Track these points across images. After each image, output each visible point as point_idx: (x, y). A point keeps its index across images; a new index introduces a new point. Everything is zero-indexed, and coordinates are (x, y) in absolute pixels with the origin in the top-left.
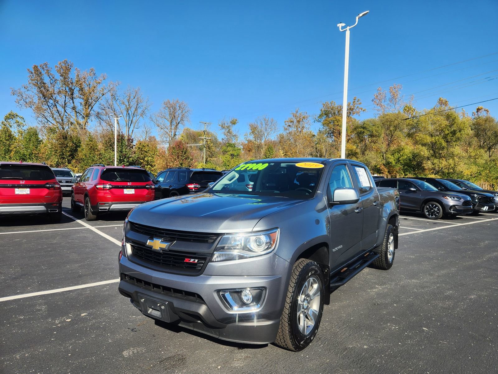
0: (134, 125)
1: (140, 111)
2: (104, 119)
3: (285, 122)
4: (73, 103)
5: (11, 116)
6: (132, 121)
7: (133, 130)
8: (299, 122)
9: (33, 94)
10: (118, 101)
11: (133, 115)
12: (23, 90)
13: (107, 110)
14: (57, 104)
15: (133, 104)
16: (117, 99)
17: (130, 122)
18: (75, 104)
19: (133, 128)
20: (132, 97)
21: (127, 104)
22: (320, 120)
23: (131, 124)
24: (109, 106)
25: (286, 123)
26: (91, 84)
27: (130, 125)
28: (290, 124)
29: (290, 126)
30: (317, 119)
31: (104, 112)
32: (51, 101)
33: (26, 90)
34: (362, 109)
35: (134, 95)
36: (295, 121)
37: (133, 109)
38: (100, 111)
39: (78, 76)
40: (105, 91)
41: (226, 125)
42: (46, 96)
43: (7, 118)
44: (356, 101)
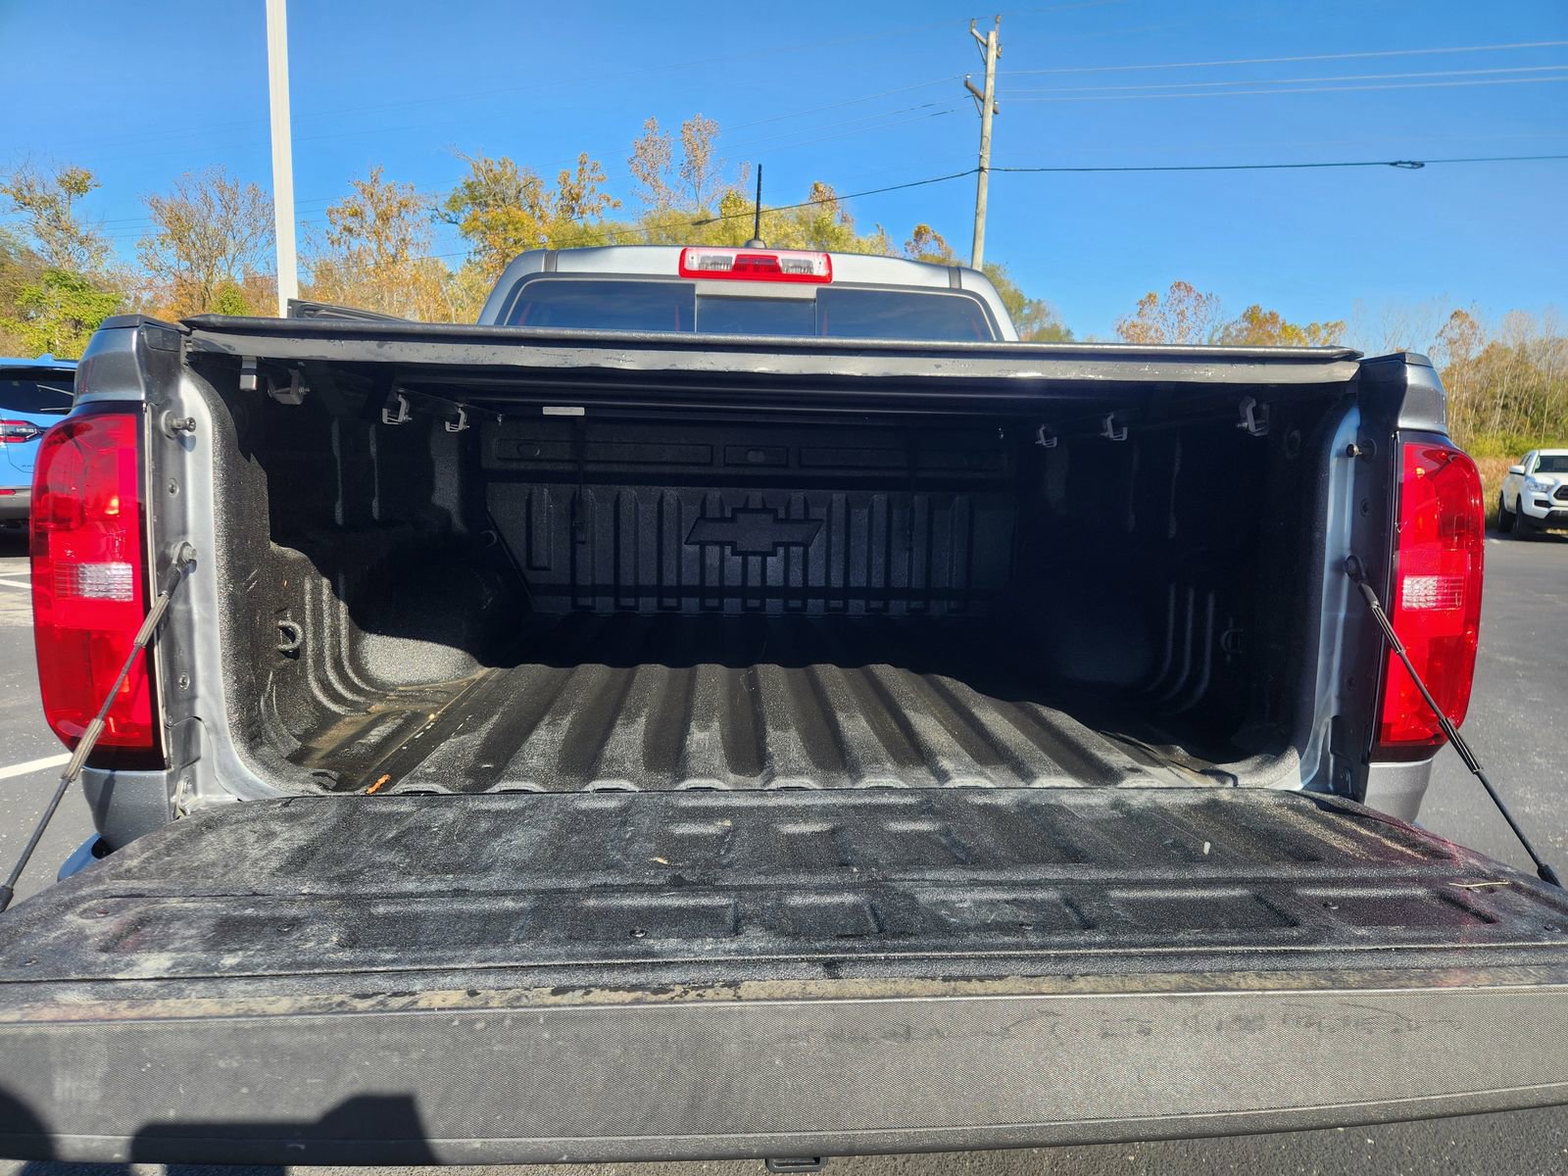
3: (330, 213)
8: (385, 218)
22: (453, 215)
25: (336, 216)
28: (355, 225)
29: (350, 231)
30: (443, 211)
34: (608, 200)
36: (370, 214)
41: (39, 191)
44: (588, 168)
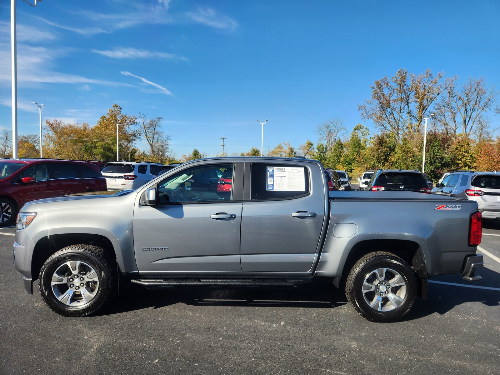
0: (473, 120)
1: (482, 104)
2: (439, 119)
4: (408, 107)
5: (359, 128)
6: (470, 117)
7: (472, 127)
9: (375, 106)
10: (455, 98)
11: (471, 110)
12: (367, 105)
13: (443, 108)
14: (394, 112)
15: (473, 97)
16: (454, 96)
17: (468, 118)
18: (410, 109)
19: (472, 124)
20: (473, 90)
21: (466, 99)
23: (469, 120)
24: (445, 105)
26: (427, 85)
27: (468, 122)
31: (439, 111)
32: (389, 110)
33: (369, 104)
35: (476, 87)
37: (472, 103)
38: (435, 111)
39: (413, 81)
40: (441, 90)
42: (385, 105)
43: (356, 129)
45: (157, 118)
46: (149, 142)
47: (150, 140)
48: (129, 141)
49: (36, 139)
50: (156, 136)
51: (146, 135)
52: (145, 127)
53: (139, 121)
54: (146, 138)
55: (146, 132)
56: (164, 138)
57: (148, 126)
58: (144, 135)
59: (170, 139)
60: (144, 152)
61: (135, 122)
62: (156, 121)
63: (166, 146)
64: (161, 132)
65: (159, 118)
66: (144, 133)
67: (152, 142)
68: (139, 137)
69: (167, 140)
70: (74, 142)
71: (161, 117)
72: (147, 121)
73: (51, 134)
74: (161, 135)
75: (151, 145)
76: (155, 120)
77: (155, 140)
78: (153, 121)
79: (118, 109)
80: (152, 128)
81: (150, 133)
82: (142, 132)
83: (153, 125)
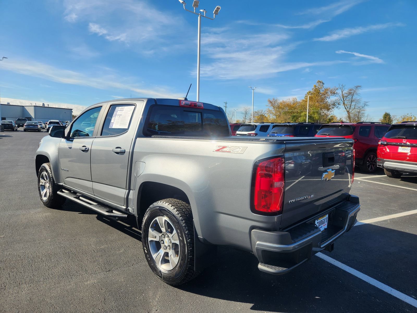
45: (355, 87)
46: (346, 109)
47: (348, 108)
48: (328, 109)
49: (263, 113)
50: (353, 104)
51: (344, 104)
52: (343, 96)
53: (339, 92)
54: (344, 106)
55: (344, 100)
56: (361, 104)
57: (346, 95)
58: (342, 104)
59: (367, 105)
60: (341, 119)
61: (335, 93)
62: (354, 90)
63: (363, 112)
64: (358, 99)
65: (357, 87)
66: (342, 102)
67: (349, 109)
68: (338, 105)
69: (364, 106)
70: (285, 113)
71: (359, 85)
72: (346, 91)
73: (271, 108)
74: (358, 101)
75: (348, 112)
76: (353, 88)
77: (353, 107)
78: (351, 90)
79: (321, 84)
80: (350, 97)
81: (348, 101)
82: (341, 101)
83: (351, 93)
